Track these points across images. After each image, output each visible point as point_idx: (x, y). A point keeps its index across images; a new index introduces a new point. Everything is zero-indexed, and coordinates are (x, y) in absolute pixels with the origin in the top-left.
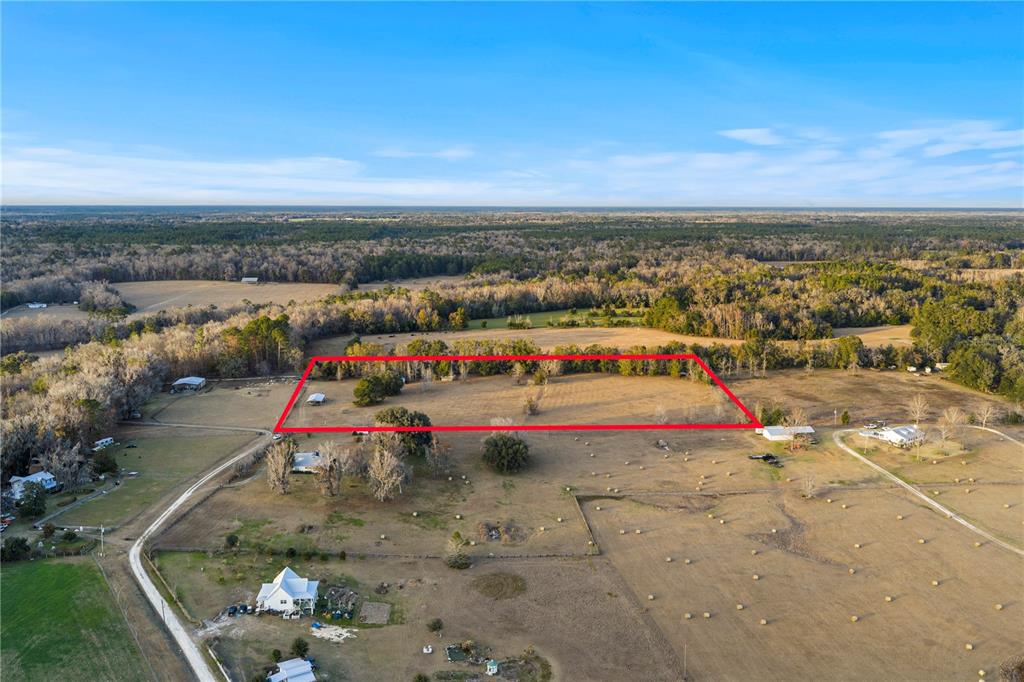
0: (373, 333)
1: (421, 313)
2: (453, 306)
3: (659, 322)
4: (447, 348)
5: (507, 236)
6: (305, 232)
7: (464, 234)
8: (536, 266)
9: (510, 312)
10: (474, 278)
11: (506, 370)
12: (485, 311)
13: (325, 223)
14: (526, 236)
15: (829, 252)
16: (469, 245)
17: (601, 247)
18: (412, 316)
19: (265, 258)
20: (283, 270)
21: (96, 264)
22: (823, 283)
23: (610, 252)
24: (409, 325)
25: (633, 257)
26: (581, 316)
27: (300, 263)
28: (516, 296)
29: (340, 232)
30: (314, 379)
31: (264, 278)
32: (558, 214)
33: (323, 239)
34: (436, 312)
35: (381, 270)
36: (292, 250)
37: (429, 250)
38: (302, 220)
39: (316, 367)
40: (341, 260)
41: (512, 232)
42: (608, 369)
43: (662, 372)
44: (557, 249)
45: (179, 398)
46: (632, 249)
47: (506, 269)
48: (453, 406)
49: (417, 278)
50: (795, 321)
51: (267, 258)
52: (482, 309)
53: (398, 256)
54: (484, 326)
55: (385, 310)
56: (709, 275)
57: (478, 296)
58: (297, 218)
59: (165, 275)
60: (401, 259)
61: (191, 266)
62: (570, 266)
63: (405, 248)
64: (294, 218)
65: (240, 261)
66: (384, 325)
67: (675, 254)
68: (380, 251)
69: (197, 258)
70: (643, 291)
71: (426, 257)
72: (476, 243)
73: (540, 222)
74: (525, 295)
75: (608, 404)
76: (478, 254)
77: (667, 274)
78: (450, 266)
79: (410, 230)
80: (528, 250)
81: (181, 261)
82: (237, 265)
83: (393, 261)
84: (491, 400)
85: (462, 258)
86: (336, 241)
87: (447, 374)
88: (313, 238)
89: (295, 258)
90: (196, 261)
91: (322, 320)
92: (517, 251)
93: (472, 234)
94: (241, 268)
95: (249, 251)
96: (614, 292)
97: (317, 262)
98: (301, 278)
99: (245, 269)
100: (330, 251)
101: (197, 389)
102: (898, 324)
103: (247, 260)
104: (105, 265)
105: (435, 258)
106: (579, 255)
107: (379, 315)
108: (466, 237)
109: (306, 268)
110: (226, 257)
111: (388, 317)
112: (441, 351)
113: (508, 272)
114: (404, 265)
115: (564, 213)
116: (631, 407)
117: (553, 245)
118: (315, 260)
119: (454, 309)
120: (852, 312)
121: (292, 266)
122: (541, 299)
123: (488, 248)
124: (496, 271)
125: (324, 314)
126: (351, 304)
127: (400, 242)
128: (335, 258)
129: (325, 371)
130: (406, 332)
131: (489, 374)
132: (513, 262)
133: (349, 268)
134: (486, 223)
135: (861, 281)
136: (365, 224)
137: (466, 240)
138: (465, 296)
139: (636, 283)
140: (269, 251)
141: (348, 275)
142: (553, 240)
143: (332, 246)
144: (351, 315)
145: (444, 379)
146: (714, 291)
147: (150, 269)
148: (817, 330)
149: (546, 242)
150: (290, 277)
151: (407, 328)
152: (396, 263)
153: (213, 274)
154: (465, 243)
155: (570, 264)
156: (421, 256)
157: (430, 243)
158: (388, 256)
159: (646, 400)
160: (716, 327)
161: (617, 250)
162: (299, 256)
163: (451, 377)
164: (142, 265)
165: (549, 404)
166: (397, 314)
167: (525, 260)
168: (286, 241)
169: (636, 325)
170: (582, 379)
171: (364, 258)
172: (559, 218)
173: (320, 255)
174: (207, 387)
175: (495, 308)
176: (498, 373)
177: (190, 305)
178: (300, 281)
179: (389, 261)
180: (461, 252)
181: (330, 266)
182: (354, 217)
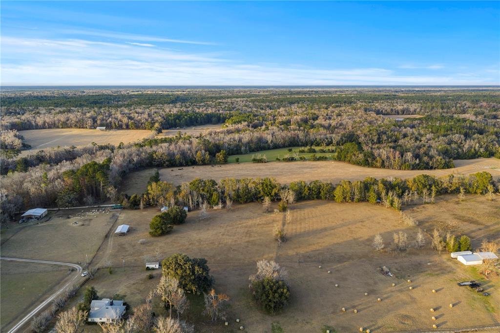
0: (168, 167)
1: (198, 153)
2: (218, 148)
3: (345, 157)
4: (216, 184)
5: (243, 102)
6: (136, 99)
7: (220, 100)
8: (261, 119)
9: (252, 151)
10: (227, 126)
11: (257, 199)
12: (237, 150)
13: (147, 95)
14: (253, 101)
15: (418, 110)
16: (223, 107)
17: (294, 108)
18: (193, 155)
19: (110, 115)
20: (120, 123)
21: (14, 119)
22: (430, 130)
23: (300, 111)
24: (191, 162)
25: (315, 114)
26: (296, 153)
27: (130, 118)
28: (255, 140)
29: (154, 100)
30: (124, 208)
31: (109, 127)
32: (266, 90)
33: (145, 104)
34: (208, 152)
35: (175, 122)
36: (126, 111)
37: (201, 110)
38: (136, 93)
39: (126, 200)
40: (153, 116)
41: (245, 99)
42: (326, 198)
43: (363, 199)
44: (270, 109)
45: (24, 227)
46: (312, 109)
47: (245, 121)
48: (223, 235)
49: (195, 126)
50: (431, 158)
51: (111, 115)
52: (235, 148)
53: (185, 114)
54: (237, 161)
55: (176, 152)
56: (361, 124)
57: (232, 140)
58: (134, 92)
59: (53, 126)
60: (186, 115)
61: (68, 120)
62: (280, 119)
63: (188, 109)
64: (132, 92)
65: (96, 117)
66: (175, 162)
67: (336, 111)
68: (175, 111)
69: (71, 116)
70: (328, 136)
71: (201, 114)
72: (227, 106)
73: (257, 93)
74: (260, 140)
75: (333, 228)
76: (228, 112)
77: (337, 124)
78: (214, 119)
79: (191, 98)
80: (256, 109)
81: (62, 118)
82: (94, 120)
83: (182, 117)
84: (250, 227)
85: (220, 114)
86: (151, 105)
87: (217, 204)
88: (139, 103)
89: (127, 115)
90: (71, 117)
91: (135, 159)
92: (250, 110)
93: (224, 101)
94: (96, 121)
95: (102, 111)
96: (312, 137)
97: (139, 117)
98: (130, 127)
99: (99, 122)
100: (147, 111)
101: (39, 218)
102: (487, 157)
103: (100, 117)
104: (19, 120)
105: (206, 114)
106: (284, 113)
107: (171, 155)
108: (221, 102)
109: (133, 121)
110: (88, 115)
111: (178, 156)
112: (213, 186)
113: (246, 123)
114: (188, 118)
115: (269, 89)
116: (351, 232)
117: (268, 106)
118: (138, 116)
119: (219, 151)
120: (460, 150)
121: (125, 120)
122: (270, 142)
123: (233, 108)
124: (240, 122)
125: (138, 155)
126: (154, 148)
127: (186, 105)
128: (149, 115)
129: (132, 203)
130: (189, 166)
131: (246, 202)
132: (248, 117)
133: (157, 121)
134: (230, 94)
135: (453, 129)
136: (168, 95)
137: (221, 104)
138: (225, 141)
139: (322, 130)
140: (113, 111)
141: (157, 125)
142: (267, 104)
143: (148, 108)
144: (154, 155)
145: (215, 208)
146: (370, 136)
147: (45, 122)
148: (445, 163)
149: (264, 104)
150: (124, 127)
151: (190, 163)
152: (184, 117)
153: (80, 125)
154: (221, 105)
155: (280, 118)
156: (198, 113)
157: (202, 106)
158: (179, 114)
159: (359, 225)
160: (383, 162)
161: (304, 109)
162: (130, 114)
163: (220, 206)
164: (40, 120)
165: (292, 229)
166: (183, 154)
167: (255, 116)
168: (124, 105)
169: (330, 159)
170: (310, 206)
171: (166, 115)
172: (267, 92)
173: (141, 113)
174: (47, 217)
175: (243, 148)
176: (252, 201)
177: (59, 147)
178: (130, 129)
179: (180, 117)
180: (219, 111)
181: (147, 120)
182: (163, 91)
